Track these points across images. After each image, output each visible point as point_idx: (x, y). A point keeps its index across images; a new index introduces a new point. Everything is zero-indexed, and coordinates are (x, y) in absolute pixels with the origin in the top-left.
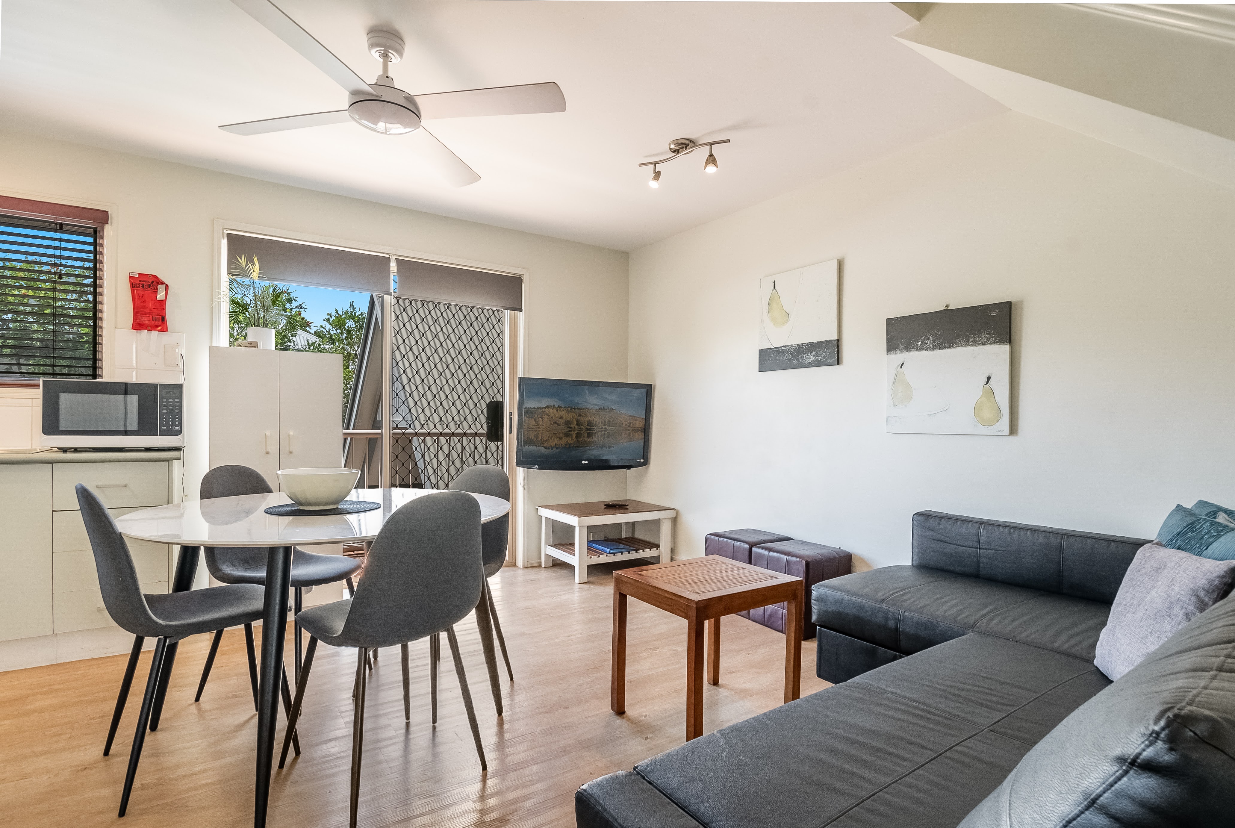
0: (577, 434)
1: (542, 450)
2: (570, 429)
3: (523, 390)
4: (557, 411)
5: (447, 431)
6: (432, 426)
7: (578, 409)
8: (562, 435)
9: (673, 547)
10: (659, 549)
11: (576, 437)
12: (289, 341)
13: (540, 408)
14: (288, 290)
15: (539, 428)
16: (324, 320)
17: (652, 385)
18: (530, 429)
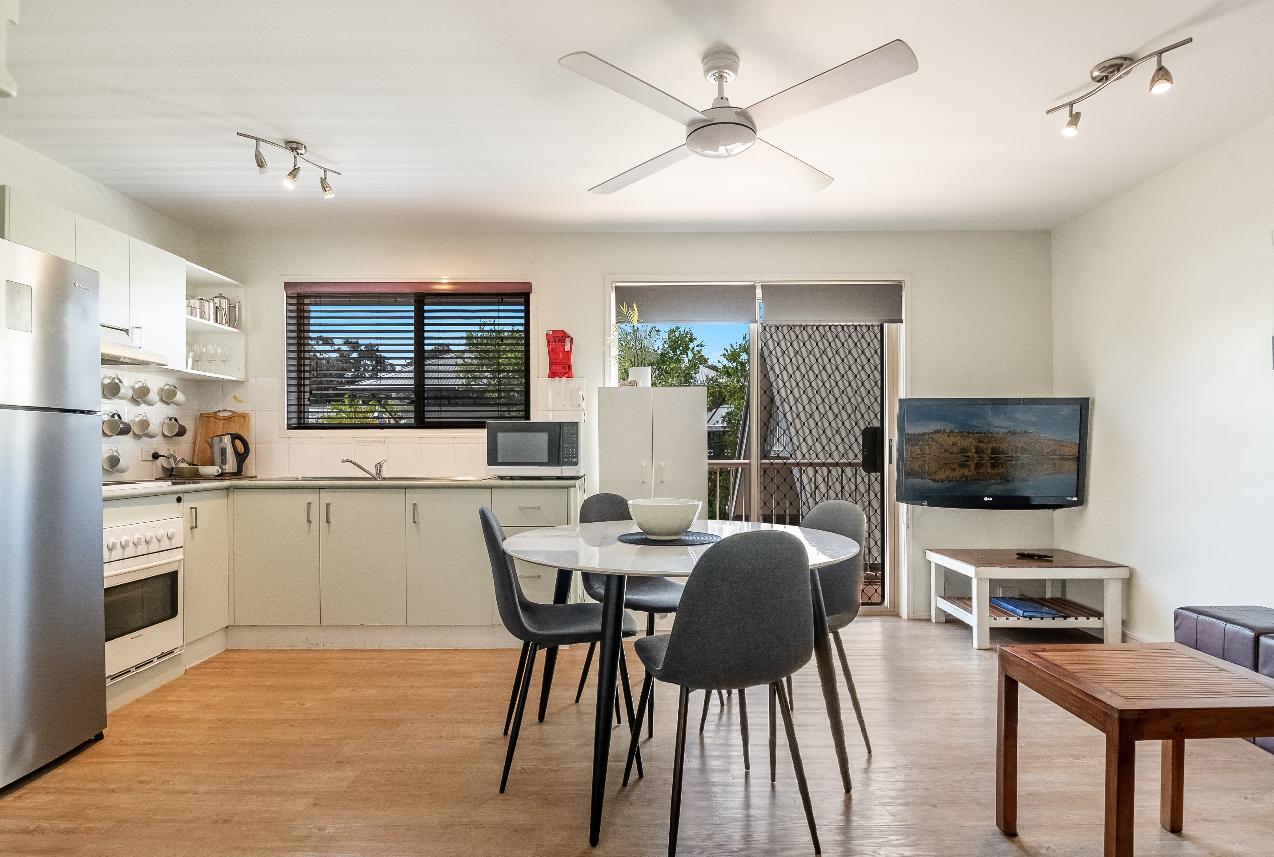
0: (976, 464)
1: (929, 483)
2: (966, 459)
3: (904, 413)
4: (949, 436)
5: (830, 461)
6: (814, 456)
7: (977, 433)
8: (955, 466)
9: (1125, 618)
10: (1101, 618)
11: (976, 468)
12: (691, 378)
13: (926, 434)
14: (690, 331)
15: (925, 457)
16: (721, 356)
17: (1089, 398)
18: (913, 459)
